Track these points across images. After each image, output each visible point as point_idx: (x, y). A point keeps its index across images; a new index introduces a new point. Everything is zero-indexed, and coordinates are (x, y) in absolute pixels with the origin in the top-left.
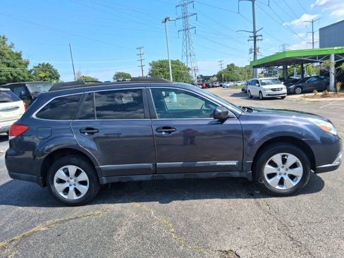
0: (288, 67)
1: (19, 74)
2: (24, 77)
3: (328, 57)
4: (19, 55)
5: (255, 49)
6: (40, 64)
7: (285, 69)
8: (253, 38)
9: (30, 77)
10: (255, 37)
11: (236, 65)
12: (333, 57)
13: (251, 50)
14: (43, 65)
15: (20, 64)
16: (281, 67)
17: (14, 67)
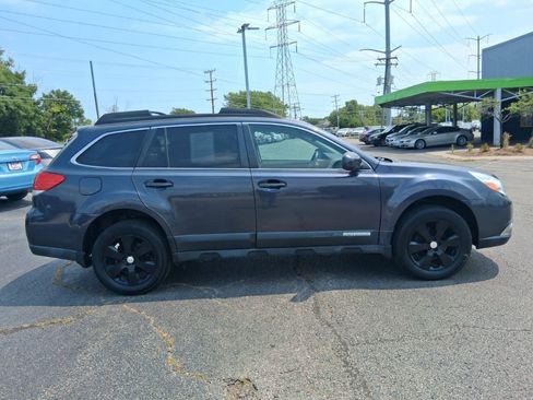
0: (433, 107)
1: (19, 107)
2: (26, 111)
3: (492, 93)
4: (20, 77)
5: (386, 79)
6: (53, 92)
7: (428, 110)
8: (384, 62)
9: (36, 112)
10: (388, 59)
11: (359, 103)
12: (498, 94)
13: (379, 79)
14: (58, 93)
15: (21, 90)
16: (423, 107)
17: (11, 95)
